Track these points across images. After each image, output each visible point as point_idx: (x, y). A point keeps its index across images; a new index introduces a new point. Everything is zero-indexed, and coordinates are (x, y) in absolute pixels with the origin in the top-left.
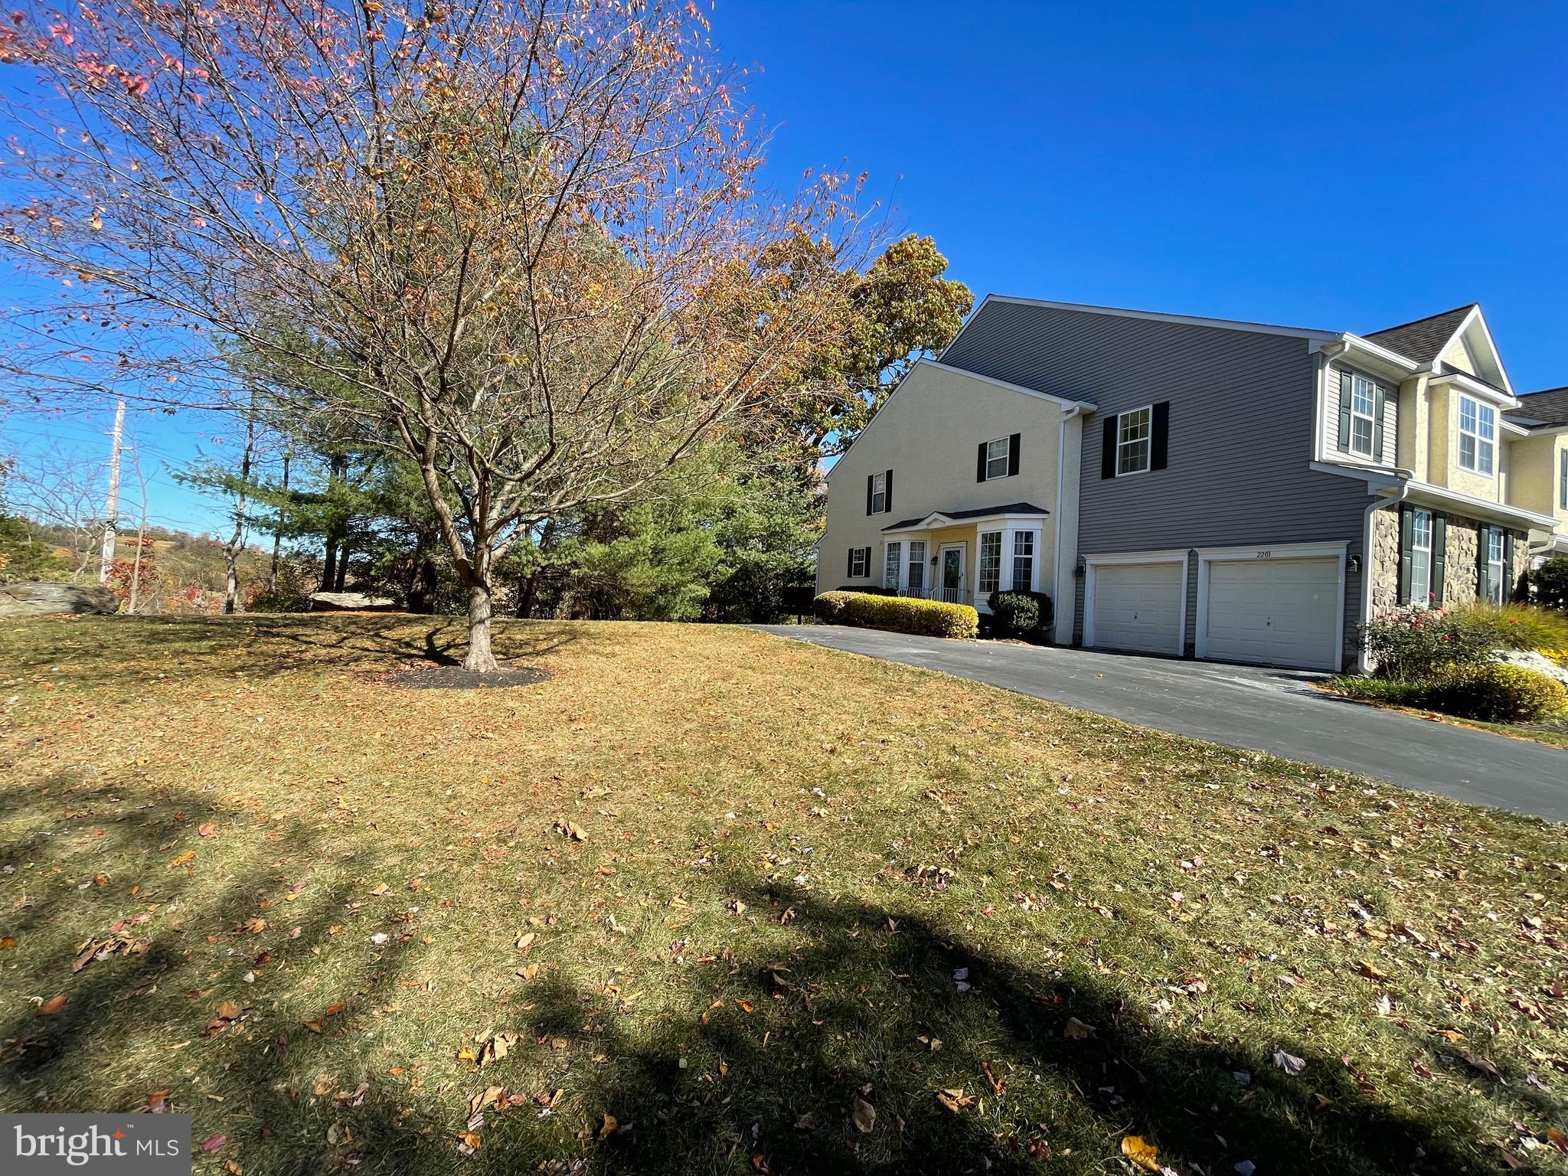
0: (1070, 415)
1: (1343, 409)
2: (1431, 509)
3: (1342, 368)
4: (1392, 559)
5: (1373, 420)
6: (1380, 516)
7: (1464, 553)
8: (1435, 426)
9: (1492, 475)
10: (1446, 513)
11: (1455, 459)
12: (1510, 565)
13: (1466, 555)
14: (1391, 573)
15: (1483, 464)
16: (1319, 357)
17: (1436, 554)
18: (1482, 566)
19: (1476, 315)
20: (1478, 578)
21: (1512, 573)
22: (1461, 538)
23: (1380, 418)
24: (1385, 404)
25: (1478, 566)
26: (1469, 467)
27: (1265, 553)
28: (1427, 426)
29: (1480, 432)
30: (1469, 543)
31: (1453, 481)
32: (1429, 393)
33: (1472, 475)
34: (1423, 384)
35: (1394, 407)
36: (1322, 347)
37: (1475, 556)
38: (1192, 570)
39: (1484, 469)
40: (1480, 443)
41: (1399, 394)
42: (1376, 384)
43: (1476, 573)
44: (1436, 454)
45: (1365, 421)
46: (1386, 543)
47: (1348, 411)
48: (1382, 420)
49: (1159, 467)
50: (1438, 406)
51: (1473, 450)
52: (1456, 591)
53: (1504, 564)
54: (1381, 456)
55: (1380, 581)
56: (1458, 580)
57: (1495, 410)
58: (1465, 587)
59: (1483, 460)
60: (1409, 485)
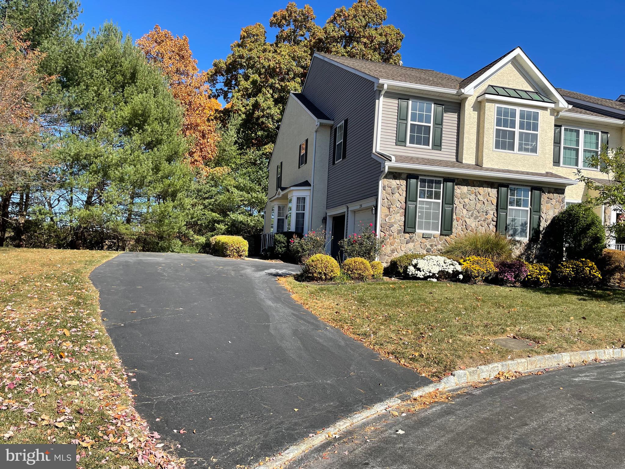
0: (317, 127)
1: (400, 121)
2: (441, 177)
3: (402, 97)
4: (399, 207)
5: (431, 125)
6: (387, 183)
7: (481, 203)
8: (481, 126)
9: (536, 153)
10: (458, 179)
11: (491, 145)
12: (536, 209)
13: (484, 204)
14: (399, 215)
15: (525, 147)
16: (378, 92)
17: (444, 203)
18: (499, 210)
19: (519, 55)
20: (497, 218)
21: (543, 215)
22: (477, 193)
23: (439, 123)
24: (445, 115)
25: (497, 210)
26: (509, 149)
27: (361, 205)
28: (476, 126)
29: (521, 127)
30: (488, 196)
31: (489, 159)
32: (479, 106)
33: (512, 155)
34: (472, 101)
35: (455, 116)
36: (378, 87)
37: (495, 204)
38: (347, 217)
39: (527, 150)
40: (521, 134)
41: (460, 108)
42: (435, 104)
43: (496, 215)
44: (480, 143)
45: (425, 126)
46: (394, 198)
47: (405, 122)
48: (442, 124)
49: (344, 157)
50: (482, 113)
51: (514, 139)
52: (473, 225)
53: (530, 209)
54: (440, 146)
55: (387, 219)
56: (475, 218)
57: (540, 112)
58: (484, 223)
59: (526, 144)
60: (387, 164)
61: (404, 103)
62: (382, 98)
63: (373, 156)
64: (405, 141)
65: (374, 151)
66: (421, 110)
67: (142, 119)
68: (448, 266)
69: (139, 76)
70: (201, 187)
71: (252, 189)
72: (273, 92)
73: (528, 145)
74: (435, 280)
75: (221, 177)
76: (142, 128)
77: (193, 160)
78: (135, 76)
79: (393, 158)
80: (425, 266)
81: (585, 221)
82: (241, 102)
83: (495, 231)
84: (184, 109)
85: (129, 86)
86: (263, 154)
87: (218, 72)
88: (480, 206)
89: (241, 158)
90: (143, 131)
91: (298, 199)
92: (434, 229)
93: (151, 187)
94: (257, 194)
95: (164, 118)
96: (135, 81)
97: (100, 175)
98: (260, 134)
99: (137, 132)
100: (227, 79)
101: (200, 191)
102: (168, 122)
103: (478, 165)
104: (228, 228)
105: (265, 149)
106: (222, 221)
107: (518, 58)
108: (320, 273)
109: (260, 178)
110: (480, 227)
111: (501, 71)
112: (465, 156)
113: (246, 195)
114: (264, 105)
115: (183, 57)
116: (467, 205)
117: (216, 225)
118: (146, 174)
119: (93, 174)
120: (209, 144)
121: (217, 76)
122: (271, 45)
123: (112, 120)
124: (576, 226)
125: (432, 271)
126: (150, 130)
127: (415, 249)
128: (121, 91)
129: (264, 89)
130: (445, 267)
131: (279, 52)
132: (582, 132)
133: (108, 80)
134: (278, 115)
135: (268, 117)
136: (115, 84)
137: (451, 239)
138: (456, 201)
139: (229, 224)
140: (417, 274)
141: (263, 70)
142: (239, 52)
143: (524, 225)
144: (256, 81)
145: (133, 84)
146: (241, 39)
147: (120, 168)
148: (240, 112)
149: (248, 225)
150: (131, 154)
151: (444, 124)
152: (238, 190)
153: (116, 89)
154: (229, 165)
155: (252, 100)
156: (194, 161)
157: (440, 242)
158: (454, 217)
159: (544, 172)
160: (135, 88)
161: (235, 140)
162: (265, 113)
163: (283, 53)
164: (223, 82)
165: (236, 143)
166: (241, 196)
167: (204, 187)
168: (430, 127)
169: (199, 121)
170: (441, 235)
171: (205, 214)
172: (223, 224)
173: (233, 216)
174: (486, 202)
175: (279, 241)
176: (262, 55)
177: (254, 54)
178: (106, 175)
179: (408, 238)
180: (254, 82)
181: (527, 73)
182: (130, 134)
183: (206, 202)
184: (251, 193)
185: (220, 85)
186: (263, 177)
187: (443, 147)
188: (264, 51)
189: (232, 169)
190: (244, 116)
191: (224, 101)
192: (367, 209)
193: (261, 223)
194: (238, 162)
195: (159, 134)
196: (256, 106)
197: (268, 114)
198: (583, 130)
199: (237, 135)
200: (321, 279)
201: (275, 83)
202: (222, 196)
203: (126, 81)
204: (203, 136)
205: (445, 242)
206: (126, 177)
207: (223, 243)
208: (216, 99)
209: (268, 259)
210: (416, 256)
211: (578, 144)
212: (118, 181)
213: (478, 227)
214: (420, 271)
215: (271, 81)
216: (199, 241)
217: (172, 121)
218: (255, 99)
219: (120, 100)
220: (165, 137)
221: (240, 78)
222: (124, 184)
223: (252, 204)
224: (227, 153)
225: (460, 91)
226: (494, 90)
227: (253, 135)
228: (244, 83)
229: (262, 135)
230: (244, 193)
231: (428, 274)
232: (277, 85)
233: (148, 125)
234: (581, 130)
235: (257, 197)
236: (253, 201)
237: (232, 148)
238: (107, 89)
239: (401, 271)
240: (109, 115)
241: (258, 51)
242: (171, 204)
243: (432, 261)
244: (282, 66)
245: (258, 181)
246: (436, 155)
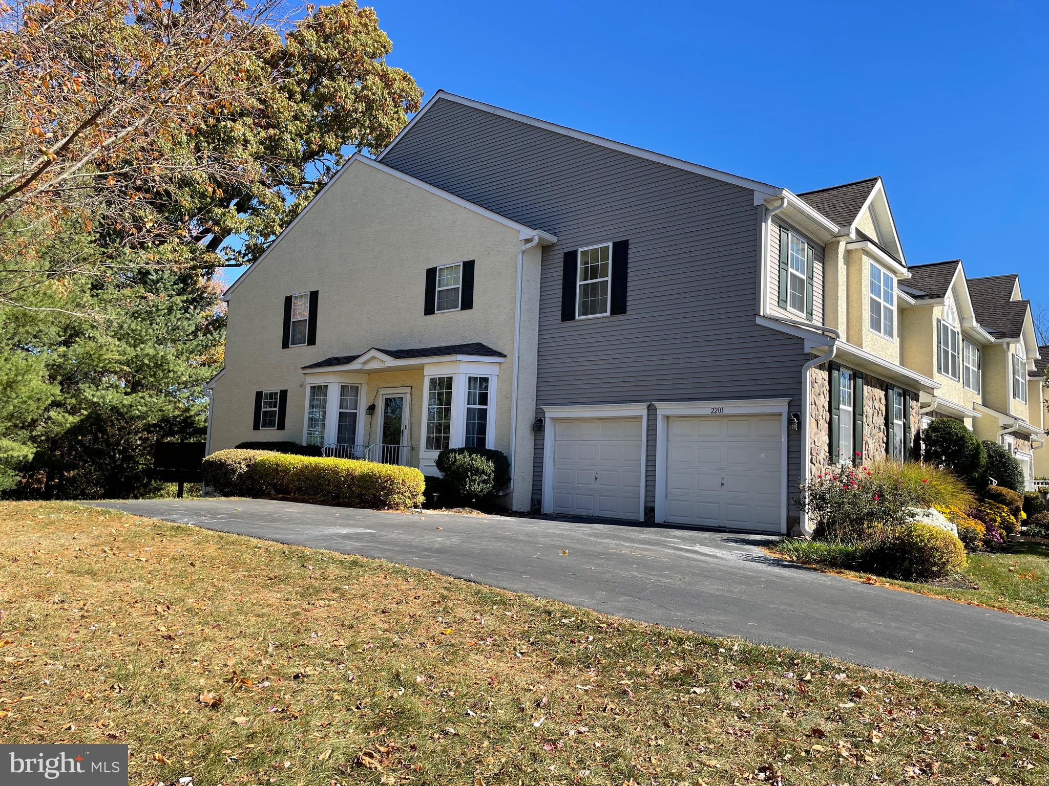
0: (529, 245)
1: (782, 265)
2: (852, 369)
3: (783, 224)
4: (825, 418)
5: (805, 278)
6: (814, 374)
7: (876, 413)
8: (852, 289)
9: (893, 339)
11: (868, 321)
13: (878, 415)
14: (824, 432)
15: (886, 328)
16: (763, 210)
17: (856, 413)
18: (889, 425)
19: (878, 191)
20: (887, 437)
22: (874, 398)
23: (810, 277)
24: (814, 264)
25: (886, 424)
26: (878, 331)
28: (846, 289)
29: (884, 297)
30: (880, 403)
31: (866, 343)
32: (847, 257)
33: (880, 338)
34: (842, 247)
35: (821, 267)
36: (765, 200)
38: (652, 425)
39: (887, 333)
40: (884, 308)
41: (824, 256)
42: (807, 244)
43: (885, 433)
44: (853, 316)
45: (800, 278)
46: (820, 402)
47: (786, 268)
49: (620, 311)
50: (853, 270)
51: (880, 315)
52: (872, 449)
53: (904, 424)
54: (812, 314)
55: (816, 441)
57: (894, 278)
58: (878, 446)
60: (836, 344)
61: (785, 236)
62: (769, 221)
63: (759, 321)
64: (786, 303)
66: (798, 251)
83: (885, 460)
88: (875, 418)
91: (472, 379)
110: (876, 452)
151: (814, 279)
168: (804, 281)
174: (879, 412)
187: (814, 317)
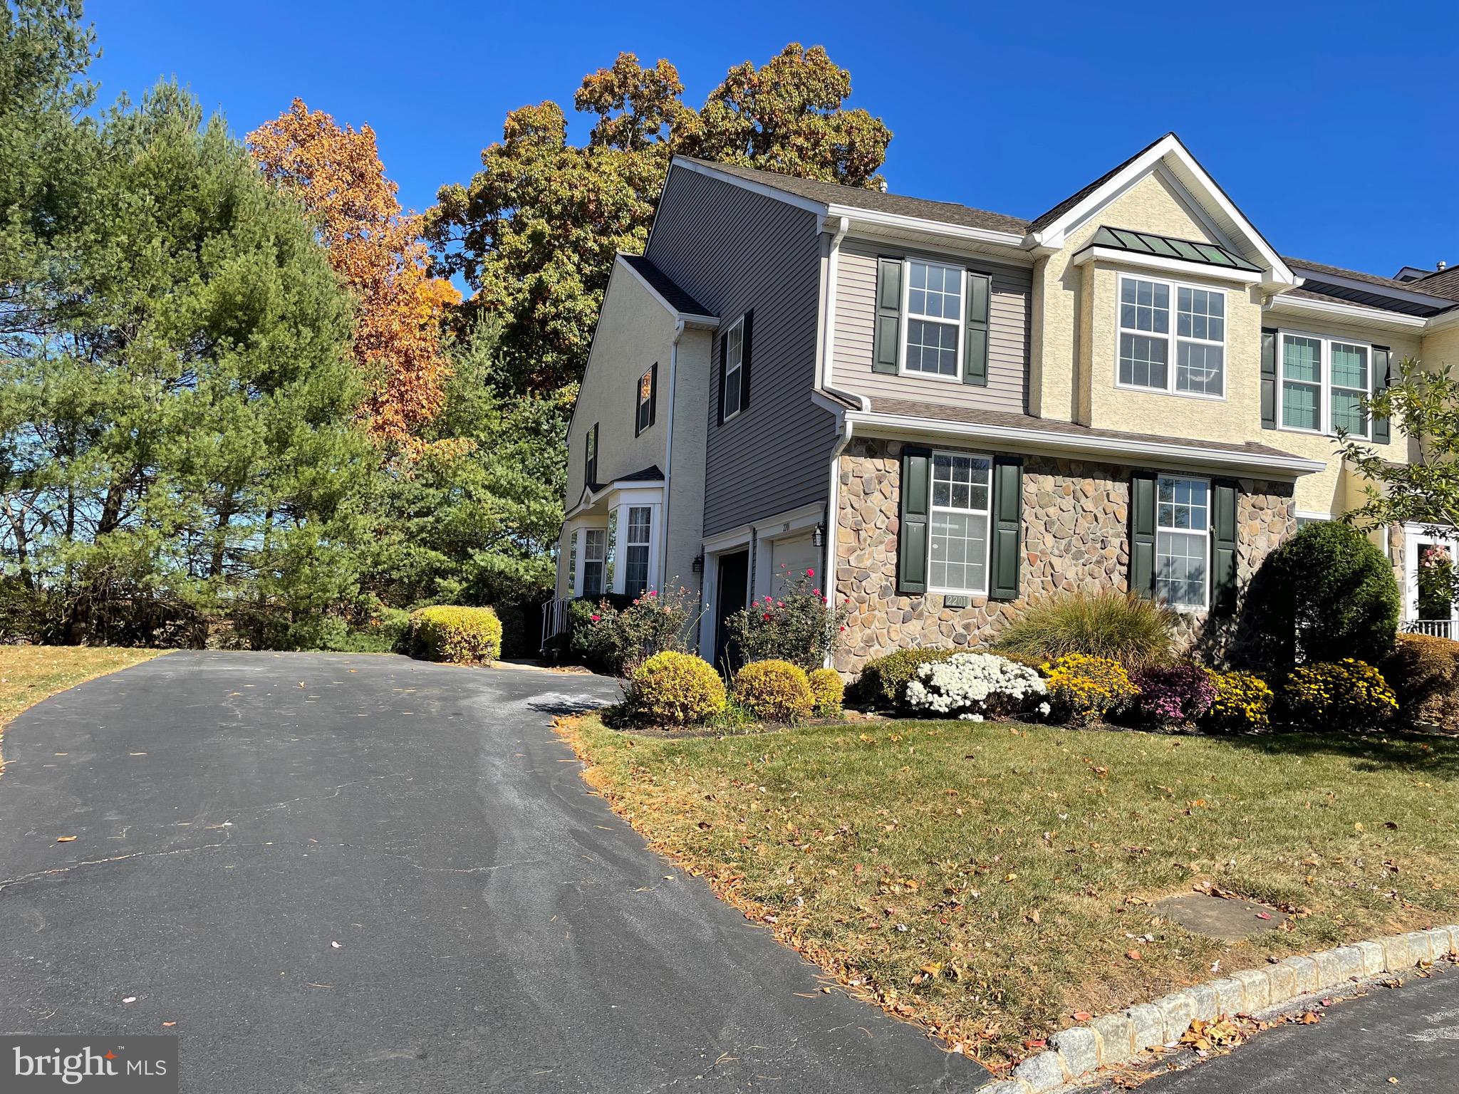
0: (678, 333)
1: (883, 312)
2: (992, 452)
3: (887, 252)
4: (884, 527)
5: (961, 322)
6: (852, 465)
7: (1090, 517)
8: (1083, 326)
9: (1221, 395)
10: (1030, 457)
11: (1110, 374)
12: (1226, 535)
13: (1096, 520)
14: (882, 547)
15: (1194, 378)
16: (825, 239)
17: (996, 517)
18: (1135, 536)
19: (1172, 152)
20: (1130, 555)
21: (1242, 549)
22: (1080, 494)
23: (979, 319)
24: (993, 298)
25: (1129, 536)
26: (1153, 385)
27: (787, 525)
28: (1072, 327)
29: (1183, 329)
30: (1106, 501)
31: (1105, 408)
32: (1077, 277)
33: (1161, 398)
34: (1059, 263)
35: (1020, 300)
36: (825, 225)
37: (1124, 521)
38: (754, 554)
39: (1197, 387)
40: (1182, 347)
41: (1032, 281)
42: (968, 270)
43: (1126, 548)
44: (1083, 368)
45: (944, 325)
46: (869, 504)
47: (895, 314)
48: (986, 322)
49: (745, 405)
50: (1085, 295)
51: (1165, 359)
52: (1071, 575)
53: (1212, 533)
54: (985, 375)
55: (852, 559)
56: (1076, 558)
57: (1227, 293)
58: (1097, 569)
59: (1195, 373)
60: (851, 418)
61: (891, 267)
62: (835, 253)
63: (814, 399)
64: (895, 363)
65: (817, 386)
66: (935, 285)
67: (246, 318)
68: (1013, 681)
69: (241, 212)
70: (401, 486)
71: (528, 493)
72: (581, 258)
73: (1200, 373)
74: (978, 718)
75: (451, 463)
76: (245, 339)
77: (381, 422)
78: (231, 211)
79: (866, 403)
80: (953, 682)
81: (1348, 562)
82: (503, 284)
83: (1125, 590)
84: (362, 298)
85: (214, 237)
86: (556, 407)
87: (450, 214)
88: (1087, 525)
89: (502, 418)
90: (248, 347)
91: (633, 511)
92: (970, 586)
93: (265, 487)
94: (541, 504)
95: (303, 315)
96: (231, 224)
97: (129, 454)
98: (550, 359)
99: (233, 349)
100: (474, 232)
101: (399, 498)
102: (314, 326)
103: (1080, 422)
104: (468, 588)
105: (561, 395)
106: (454, 572)
107: (1169, 162)
108: (671, 705)
109: (548, 467)
110: (1088, 579)
111: (1130, 191)
112: (1045, 400)
113: (515, 507)
114: (558, 289)
115: (362, 175)
116: (1053, 523)
117: (438, 580)
118: (249, 453)
119: (110, 451)
120: (421, 382)
121: (448, 224)
122: (579, 153)
123: (168, 319)
124: (1326, 577)
125: (970, 695)
126: (264, 344)
127: (925, 636)
128: (194, 247)
129: (558, 253)
130: (1004, 684)
131: (595, 165)
132: (1326, 345)
133: (160, 222)
134: (593, 315)
135: (568, 320)
136: (178, 233)
137: (1017, 610)
138: (1027, 513)
139: (471, 578)
140: (931, 703)
141: (557, 209)
142: (500, 166)
143: (1196, 575)
144: (542, 234)
145: (225, 231)
146: (505, 138)
147: (183, 438)
148: (501, 308)
149: (519, 579)
150: (212, 405)
151: (992, 320)
152: (494, 494)
153: (181, 244)
154: (472, 435)
155: (531, 279)
156: (384, 423)
157: (989, 618)
158: (1024, 553)
159: (1241, 442)
160: (229, 242)
161: (489, 374)
162: (561, 308)
163: (603, 168)
164: (463, 239)
165: (489, 380)
166: (502, 509)
167: (407, 487)
168: (957, 327)
169: (396, 326)
170: (991, 599)
171: (409, 554)
172: (455, 578)
173: (480, 558)
174: (1101, 516)
175: (582, 618)
176: (556, 174)
177: (536, 170)
178: (145, 457)
179: (908, 609)
180: (536, 237)
181: (1193, 198)
182: (214, 356)
183: (413, 524)
184: (526, 501)
185: (456, 246)
186: (556, 463)
187: (990, 378)
188: (562, 165)
189: (482, 444)
190: (510, 318)
191: (467, 286)
192: (803, 534)
193: (551, 574)
194: (495, 426)
195: (289, 354)
196: (540, 292)
197: (569, 310)
198: (1330, 342)
199: (494, 362)
200: (672, 719)
201: (586, 238)
202: (453, 510)
203: (207, 224)
204: (408, 364)
205: (1002, 617)
206: (199, 462)
207: (435, 625)
208: (447, 278)
209: (554, 666)
210: (928, 655)
211: (1317, 375)
212: (178, 470)
213: (1082, 580)
214: (941, 695)
215: (576, 233)
216: (395, 621)
217: (326, 325)
218: (537, 275)
219: (190, 270)
220: (304, 364)
221: (503, 227)
222: (192, 478)
223: (527, 529)
224: (468, 404)
225: (1030, 238)
226: (1114, 237)
227: (533, 362)
228: (511, 240)
229: (555, 363)
230: (510, 502)
231: (961, 703)
232: (590, 244)
233: (262, 332)
234: (1323, 342)
235: (542, 512)
236: (532, 522)
237: (479, 393)
238: (156, 242)
239: (891, 694)
240: (159, 306)
241: (546, 166)
242: (318, 528)
243: (971, 666)
244: (603, 197)
245: (543, 474)
246: (973, 398)
